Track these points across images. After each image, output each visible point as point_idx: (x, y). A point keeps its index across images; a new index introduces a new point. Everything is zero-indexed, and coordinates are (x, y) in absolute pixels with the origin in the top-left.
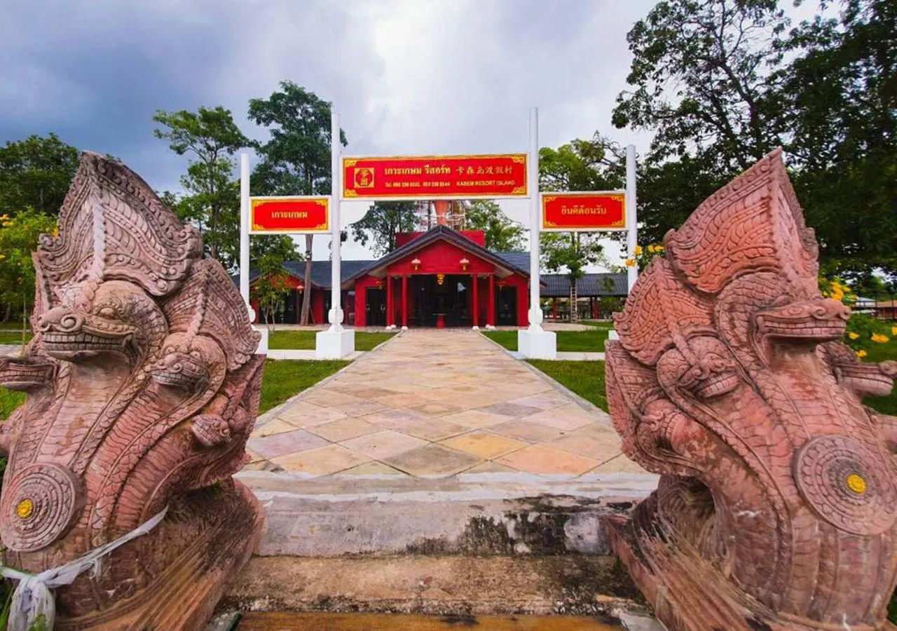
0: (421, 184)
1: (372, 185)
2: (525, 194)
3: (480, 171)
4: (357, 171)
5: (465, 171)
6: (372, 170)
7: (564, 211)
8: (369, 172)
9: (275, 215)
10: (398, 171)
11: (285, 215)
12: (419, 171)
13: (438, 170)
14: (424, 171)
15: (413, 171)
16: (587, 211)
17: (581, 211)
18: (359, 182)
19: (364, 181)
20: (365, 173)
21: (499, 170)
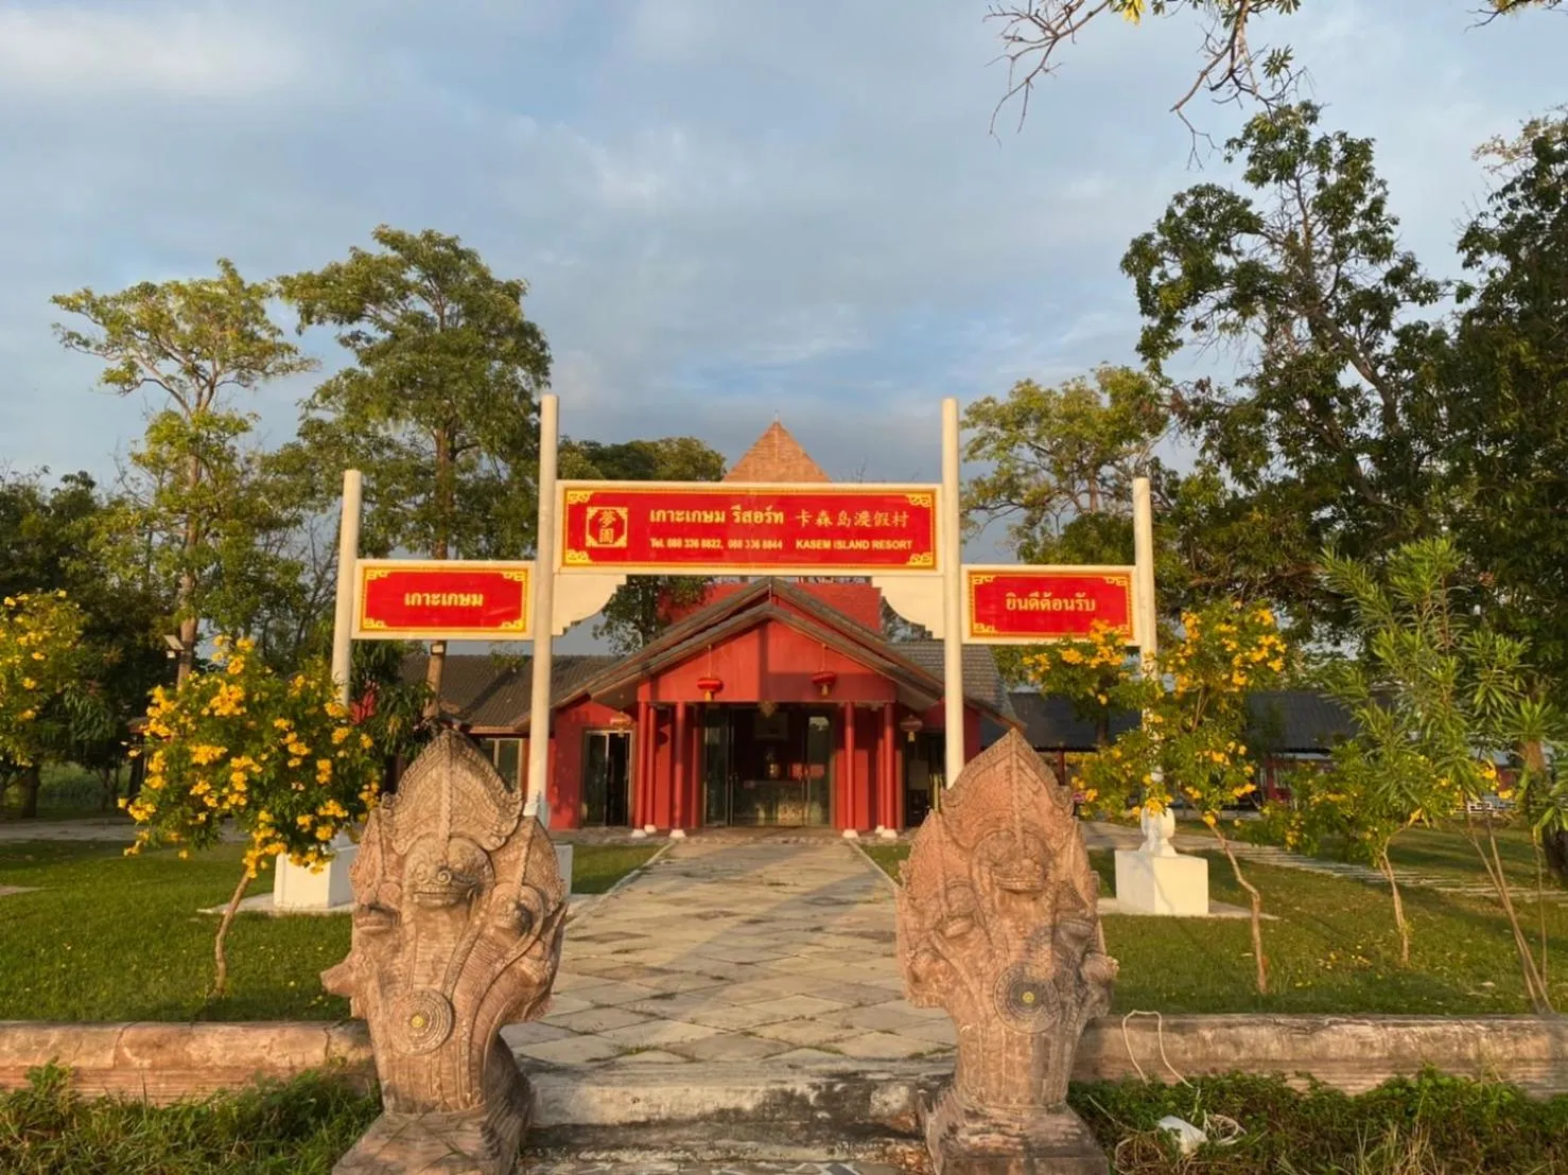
0: (725, 543)
1: (622, 542)
2: (934, 567)
3: (843, 519)
4: (591, 512)
5: (812, 521)
6: (623, 512)
7: (1012, 602)
8: (616, 515)
9: (412, 600)
10: (678, 516)
11: (433, 599)
12: (720, 518)
13: (758, 517)
14: (730, 517)
15: (708, 517)
16: (1058, 604)
17: (1045, 605)
18: (596, 535)
19: (607, 534)
20: (608, 518)
21: (881, 519)
